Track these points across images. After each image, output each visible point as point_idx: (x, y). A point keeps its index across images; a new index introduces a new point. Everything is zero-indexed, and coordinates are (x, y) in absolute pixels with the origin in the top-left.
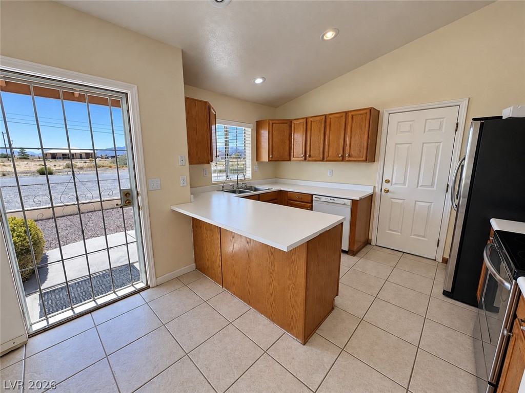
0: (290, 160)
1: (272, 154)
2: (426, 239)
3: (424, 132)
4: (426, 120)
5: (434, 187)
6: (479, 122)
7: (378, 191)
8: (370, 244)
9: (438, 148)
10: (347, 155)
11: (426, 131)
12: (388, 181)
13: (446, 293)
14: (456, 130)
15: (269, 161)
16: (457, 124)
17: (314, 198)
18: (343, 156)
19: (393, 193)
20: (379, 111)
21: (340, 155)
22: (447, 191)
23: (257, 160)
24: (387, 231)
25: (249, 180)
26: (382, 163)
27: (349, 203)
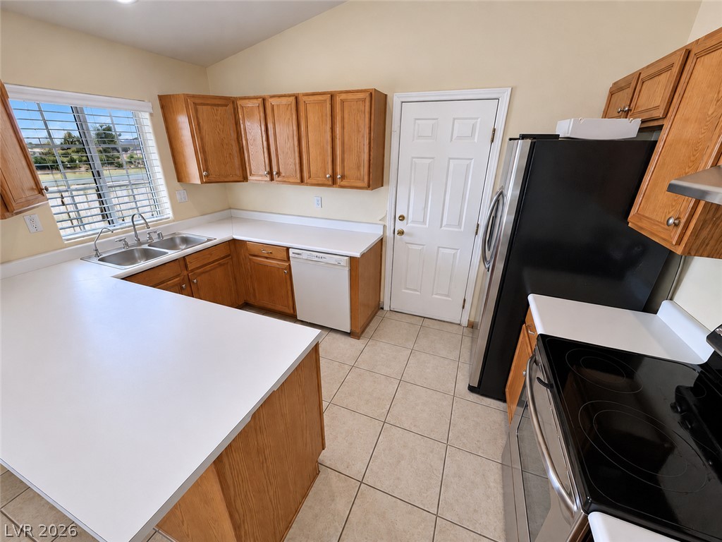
0: (245, 179)
1: (207, 170)
2: (450, 299)
3: (451, 140)
4: (454, 119)
5: (461, 228)
6: (529, 141)
7: (389, 233)
8: (382, 308)
9: (468, 166)
10: (339, 176)
11: (454, 138)
12: (402, 218)
13: (471, 389)
14: (492, 141)
15: (202, 182)
16: (494, 130)
17: (291, 254)
18: (333, 177)
19: (410, 235)
20: (386, 95)
21: (328, 176)
22: (477, 233)
23: (180, 180)
24: (404, 291)
25: (167, 221)
26: (395, 189)
27: (345, 261)
